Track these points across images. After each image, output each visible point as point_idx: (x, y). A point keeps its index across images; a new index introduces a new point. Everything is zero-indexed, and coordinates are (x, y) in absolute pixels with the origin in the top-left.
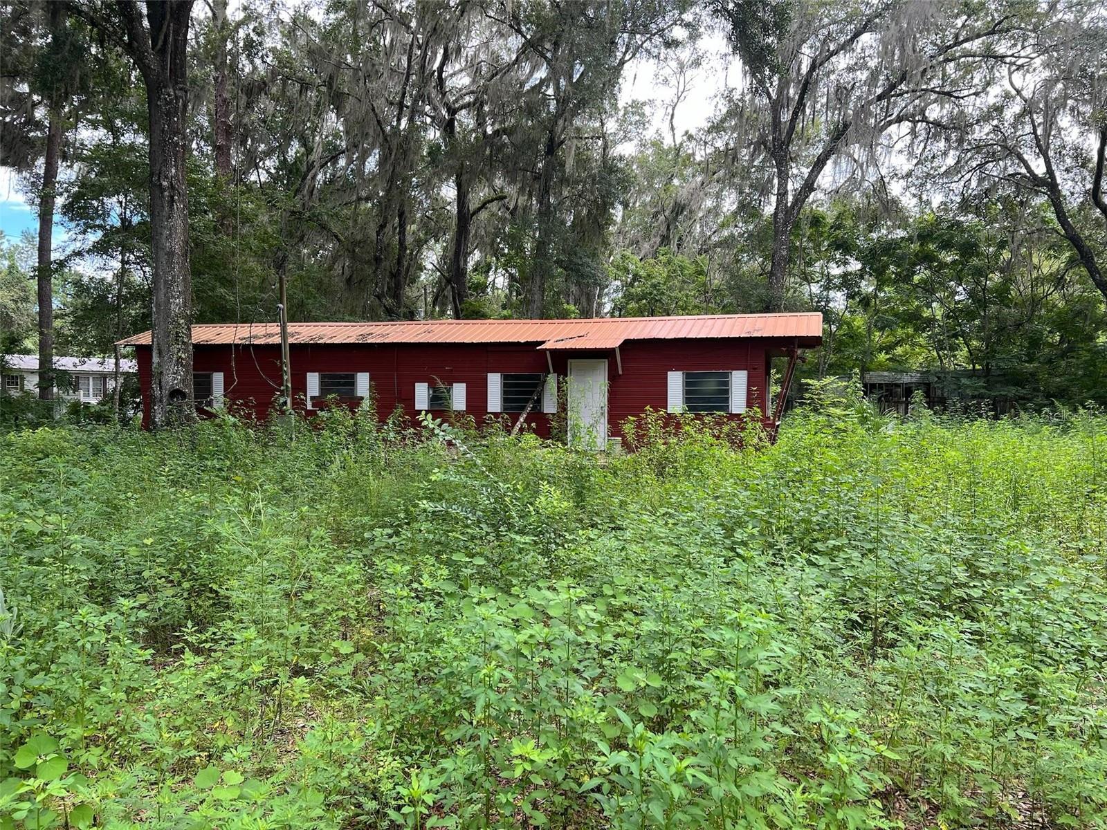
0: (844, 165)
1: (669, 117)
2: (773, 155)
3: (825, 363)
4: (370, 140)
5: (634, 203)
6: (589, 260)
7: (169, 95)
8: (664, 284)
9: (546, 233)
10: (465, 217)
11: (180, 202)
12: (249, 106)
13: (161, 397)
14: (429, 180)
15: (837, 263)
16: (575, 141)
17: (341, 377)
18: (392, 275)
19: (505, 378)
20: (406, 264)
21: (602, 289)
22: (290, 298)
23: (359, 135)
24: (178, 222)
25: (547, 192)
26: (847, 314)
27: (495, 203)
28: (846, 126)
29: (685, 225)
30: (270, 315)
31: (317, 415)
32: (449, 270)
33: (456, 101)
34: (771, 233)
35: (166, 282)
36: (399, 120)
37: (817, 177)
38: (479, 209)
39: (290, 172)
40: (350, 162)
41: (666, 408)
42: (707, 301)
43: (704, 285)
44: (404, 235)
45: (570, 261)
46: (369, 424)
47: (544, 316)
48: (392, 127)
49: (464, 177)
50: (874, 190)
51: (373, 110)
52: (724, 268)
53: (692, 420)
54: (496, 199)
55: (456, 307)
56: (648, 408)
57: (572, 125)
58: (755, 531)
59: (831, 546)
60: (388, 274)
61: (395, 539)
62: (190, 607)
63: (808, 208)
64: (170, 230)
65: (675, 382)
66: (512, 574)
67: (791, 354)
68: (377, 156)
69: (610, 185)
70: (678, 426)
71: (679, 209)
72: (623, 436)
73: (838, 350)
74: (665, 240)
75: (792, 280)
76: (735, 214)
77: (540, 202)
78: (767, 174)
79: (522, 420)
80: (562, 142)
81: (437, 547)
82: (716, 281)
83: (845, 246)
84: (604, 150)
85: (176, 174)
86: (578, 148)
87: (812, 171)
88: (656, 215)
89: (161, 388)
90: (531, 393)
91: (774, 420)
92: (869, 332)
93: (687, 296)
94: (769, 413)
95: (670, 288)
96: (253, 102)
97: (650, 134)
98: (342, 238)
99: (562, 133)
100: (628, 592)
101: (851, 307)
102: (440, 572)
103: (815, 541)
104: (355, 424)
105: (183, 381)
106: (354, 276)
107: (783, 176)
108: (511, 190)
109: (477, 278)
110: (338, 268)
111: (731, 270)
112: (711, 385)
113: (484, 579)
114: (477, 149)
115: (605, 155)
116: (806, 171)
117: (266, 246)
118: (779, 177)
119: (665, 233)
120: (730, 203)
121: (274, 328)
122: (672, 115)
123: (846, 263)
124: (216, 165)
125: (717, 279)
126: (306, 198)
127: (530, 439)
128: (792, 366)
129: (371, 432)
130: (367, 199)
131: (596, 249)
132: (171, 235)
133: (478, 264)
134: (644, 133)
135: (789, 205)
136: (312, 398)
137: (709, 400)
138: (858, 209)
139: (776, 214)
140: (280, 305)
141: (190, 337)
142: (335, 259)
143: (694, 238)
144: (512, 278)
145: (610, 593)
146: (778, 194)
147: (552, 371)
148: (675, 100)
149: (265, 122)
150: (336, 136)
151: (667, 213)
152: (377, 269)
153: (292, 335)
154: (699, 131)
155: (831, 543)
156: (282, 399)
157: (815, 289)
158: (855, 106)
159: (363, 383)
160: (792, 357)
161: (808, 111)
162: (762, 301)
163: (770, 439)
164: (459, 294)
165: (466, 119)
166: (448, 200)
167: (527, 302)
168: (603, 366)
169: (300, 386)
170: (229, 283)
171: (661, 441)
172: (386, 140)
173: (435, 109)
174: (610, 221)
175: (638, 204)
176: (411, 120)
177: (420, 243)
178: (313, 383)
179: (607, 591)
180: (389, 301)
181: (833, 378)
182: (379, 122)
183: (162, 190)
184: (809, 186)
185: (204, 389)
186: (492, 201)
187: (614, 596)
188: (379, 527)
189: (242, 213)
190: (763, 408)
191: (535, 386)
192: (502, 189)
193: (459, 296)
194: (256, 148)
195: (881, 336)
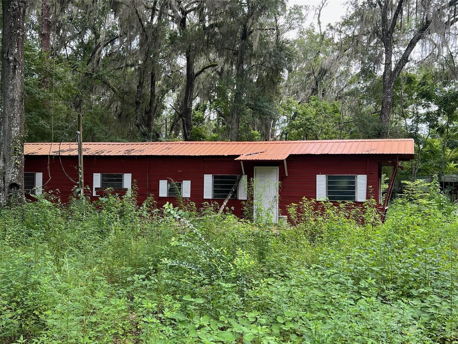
0: (428, 46)
1: (318, 16)
2: (382, 40)
3: (416, 169)
4: (135, 30)
5: (295, 68)
6: (267, 104)
7: (15, 5)
8: (314, 119)
9: (241, 88)
10: (191, 77)
11: (19, 70)
12: (62, 10)
13: (4, 188)
14: (170, 55)
15: (423, 106)
16: (259, 32)
17: (114, 176)
18: (147, 113)
19: (215, 177)
20: (154, 105)
21: (275, 121)
22: (84, 126)
23: (128, 27)
24: (18, 81)
25: (242, 62)
26: (430, 138)
27: (210, 68)
28: (428, 23)
29: (327, 82)
30: (72, 137)
31: (98, 199)
32: (181, 109)
33: (187, 7)
34: (381, 87)
35: (9, 117)
36: (152, 18)
37: (410, 53)
38: (200, 72)
39: (86, 49)
40: (122, 43)
41: (315, 197)
42: (341, 129)
43: (339, 119)
44: (154, 88)
45: (256, 105)
46: (131, 206)
47: (239, 139)
48: (148, 23)
49: (191, 53)
50: (446, 61)
51: (137, 12)
52: (351, 109)
53: (331, 206)
54: (210, 66)
55: (185, 132)
56: (304, 198)
57: (257, 21)
58: (373, 282)
59: (421, 292)
60: (144, 111)
61: (146, 282)
62: (21, 325)
63: (404, 73)
64: (13, 86)
65: (321, 181)
66: (220, 307)
67: (395, 165)
68: (139, 40)
69: (281, 58)
70: (323, 210)
71: (323, 72)
72: (289, 215)
73: (424, 161)
74: (315, 91)
75: (394, 116)
76: (358, 75)
77: (238, 68)
78: (378, 51)
79: (225, 204)
80: (251, 32)
81: (173, 289)
82: (346, 117)
83: (427, 96)
84: (277, 36)
85: (18, 53)
86: (261, 36)
87: (407, 49)
88: (309, 75)
89: (4, 182)
90: (231, 187)
91: (384, 205)
92: (444, 149)
93: (328, 126)
94: (381, 202)
95: (317, 121)
96: (64, 8)
97: (306, 25)
98: (116, 89)
99: (251, 26)
100: (293, 321)
101: (432, 133)
102: (175, 305)
103: (411, 288)
104: (122, 206)
105: (18, 178)
106: (123, 113)
107: (389, 53)
108: (220, 61)
109: (198, 114)
110: (113, 108)
111: (356, 111)
112: (343, 183)
113: (202, 311)
114: (199, 36)
115: (277, 39)
116: (403, 49)
117: (70, 95)
118: (386, 53)
119: (315, 87)
120: (355, 68)
121: (75, 146)
122: (319, 15)
123: (428, 106)
124: (41, 46)
125: (347, 116)
126: (95, 65)
127: (231, 218)
128: (395, 173)
129: (131, 211)
130: (132, 66)
131: (272, 97)
132: (13, 89)
133: (198, 105)
134: (303, 24)
135: (393, 70)
136: (96, 189)
137: (343, 193)
138: (436, 73)
139: (384, 76)
140: (78, 132)
141: (22, 151)
142: (111, 102)
143: (333, 89)
144: (220, 114)
145: (282, 322)
146: (386, 64)
147: (244, 173)
148: (321, 5)
149: (71, 19)
150: (114, 28)
151: (316, 75)
152: (137, 109)
153: (85, 150)
154: (337, 24)
155: (422, 290)
156: (78, 190)
157: (409, 122)
158: (434, 10)
159: (127, 180)
160: (395, 167)
161: (404, 13)
162: (375, 129)
163: (381, 219)
164: (187, 124)
165: (192, 18)
166: (181, 66)
167: (228, 129)
168: (276, 172)
169: (89, 181)
170: (46, 117)
171: (312, 219)
172: (144, 30)
173: (174, 11)
174: (280, 79)
175: (297, 69)
176: (159, 19)
177: (163, 92)
178: (97, 179)
179: (280, 320)
180: (144, 129)
181: (421, 180)
182: (140, 20)
183: (9, 62)
184: (405, 59)
185: (30, 183)
186: (208, 67)
187: (284, 324)
188: (137, 274)
189: (56, 75)
190: (377, 198)
191: (233, 182)
192: (214, 60)
193: (187, 126)
194: (65, 35)
195: (451, 152)
